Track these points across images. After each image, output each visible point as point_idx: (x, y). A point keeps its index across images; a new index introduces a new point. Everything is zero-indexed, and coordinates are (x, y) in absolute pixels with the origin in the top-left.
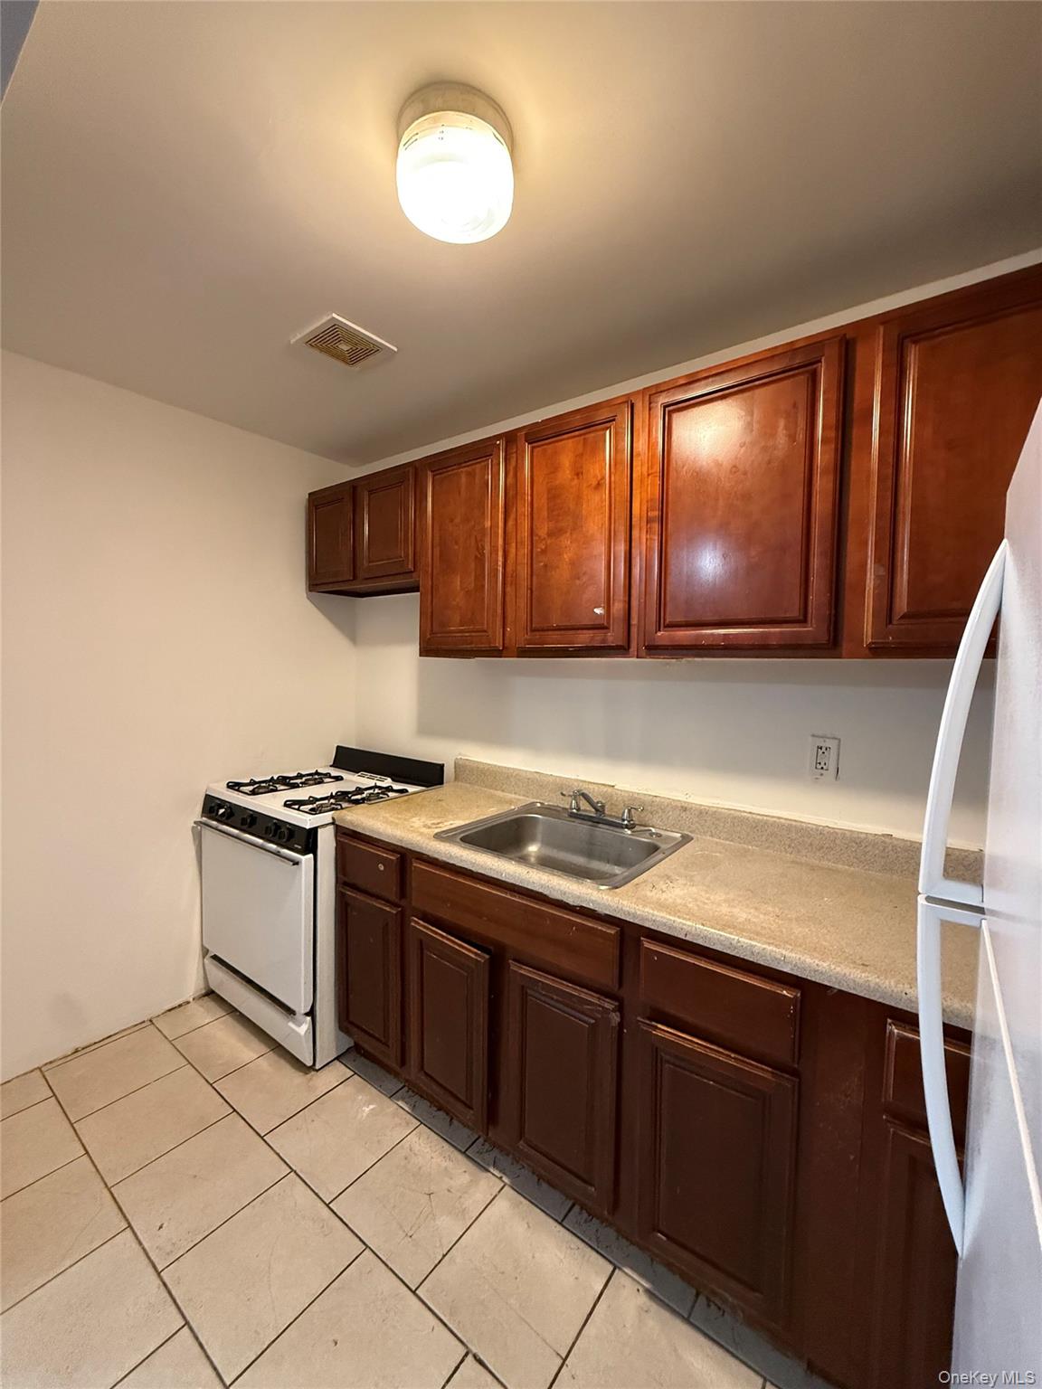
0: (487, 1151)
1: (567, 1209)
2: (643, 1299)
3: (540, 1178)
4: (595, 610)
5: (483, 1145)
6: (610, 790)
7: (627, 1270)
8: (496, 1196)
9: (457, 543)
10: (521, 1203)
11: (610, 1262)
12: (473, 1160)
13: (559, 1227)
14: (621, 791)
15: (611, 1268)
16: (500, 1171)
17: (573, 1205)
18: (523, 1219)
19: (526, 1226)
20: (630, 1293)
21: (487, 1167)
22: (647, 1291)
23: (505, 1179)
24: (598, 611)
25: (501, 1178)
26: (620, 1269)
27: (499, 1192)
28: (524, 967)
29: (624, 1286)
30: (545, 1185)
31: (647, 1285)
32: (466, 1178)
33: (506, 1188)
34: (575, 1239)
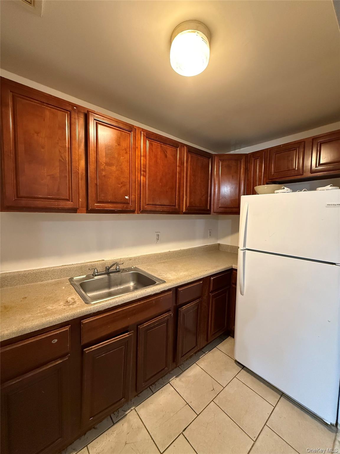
0: (118, 414)
1: (150, 390)
2: (178, 379)
3: (137, 395)
4: (126, 197)
5: (115, 414)
6: (102, 262)
7: (171, 380)
8: (137, 413)
9: (43, 148)
10: (143, 404)
11: (167, 383)
12: (119, 420)
13: (155, 394)
14: (109, 261)
15: (169, 384)
16: (129, 409)
17: (150, 388)
18: (149, 405)
19: (151, 404)
20: (175, 381)
21: (125, 414)
22: (176, 377)
23: (132, 408)
24: (127, 197)
25: (131, 410)
26: (170, 382)
27: (136, 412)
28: (144, 324)
29: (174, 382)
30: (140, 394)
31: (175, 377)
32: (126, 425)
33: (136, 409)
34: (159, 391)
